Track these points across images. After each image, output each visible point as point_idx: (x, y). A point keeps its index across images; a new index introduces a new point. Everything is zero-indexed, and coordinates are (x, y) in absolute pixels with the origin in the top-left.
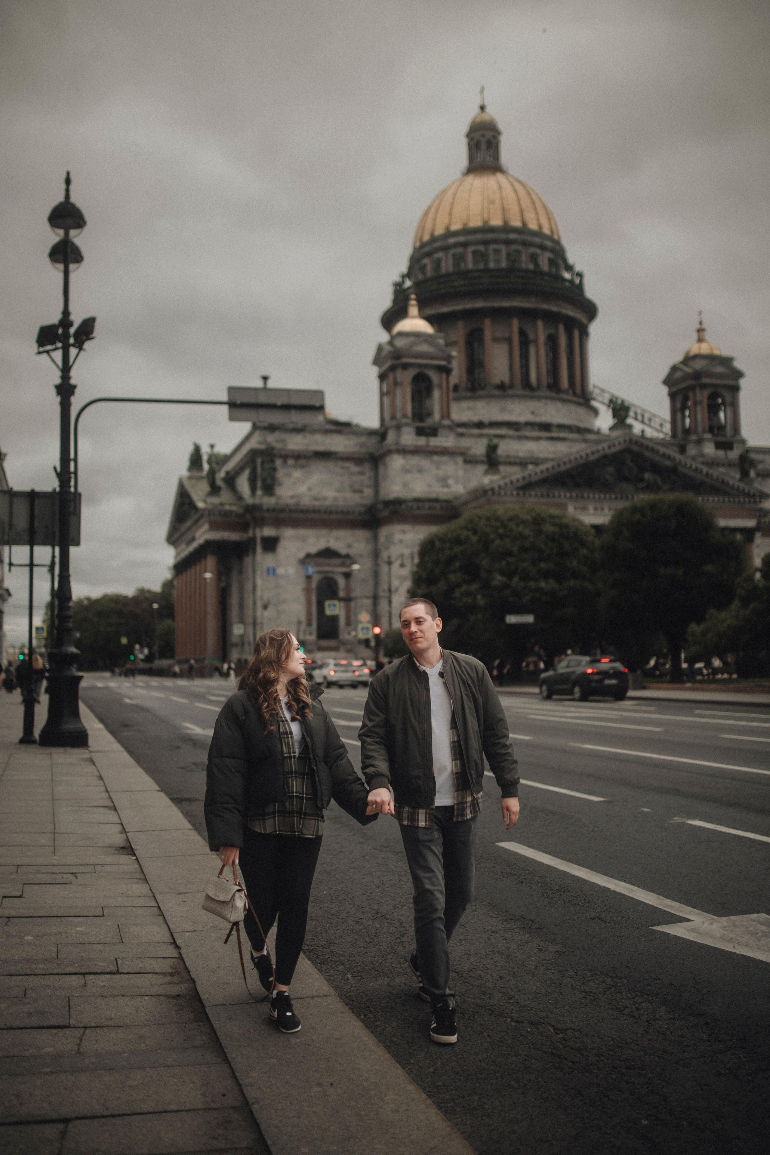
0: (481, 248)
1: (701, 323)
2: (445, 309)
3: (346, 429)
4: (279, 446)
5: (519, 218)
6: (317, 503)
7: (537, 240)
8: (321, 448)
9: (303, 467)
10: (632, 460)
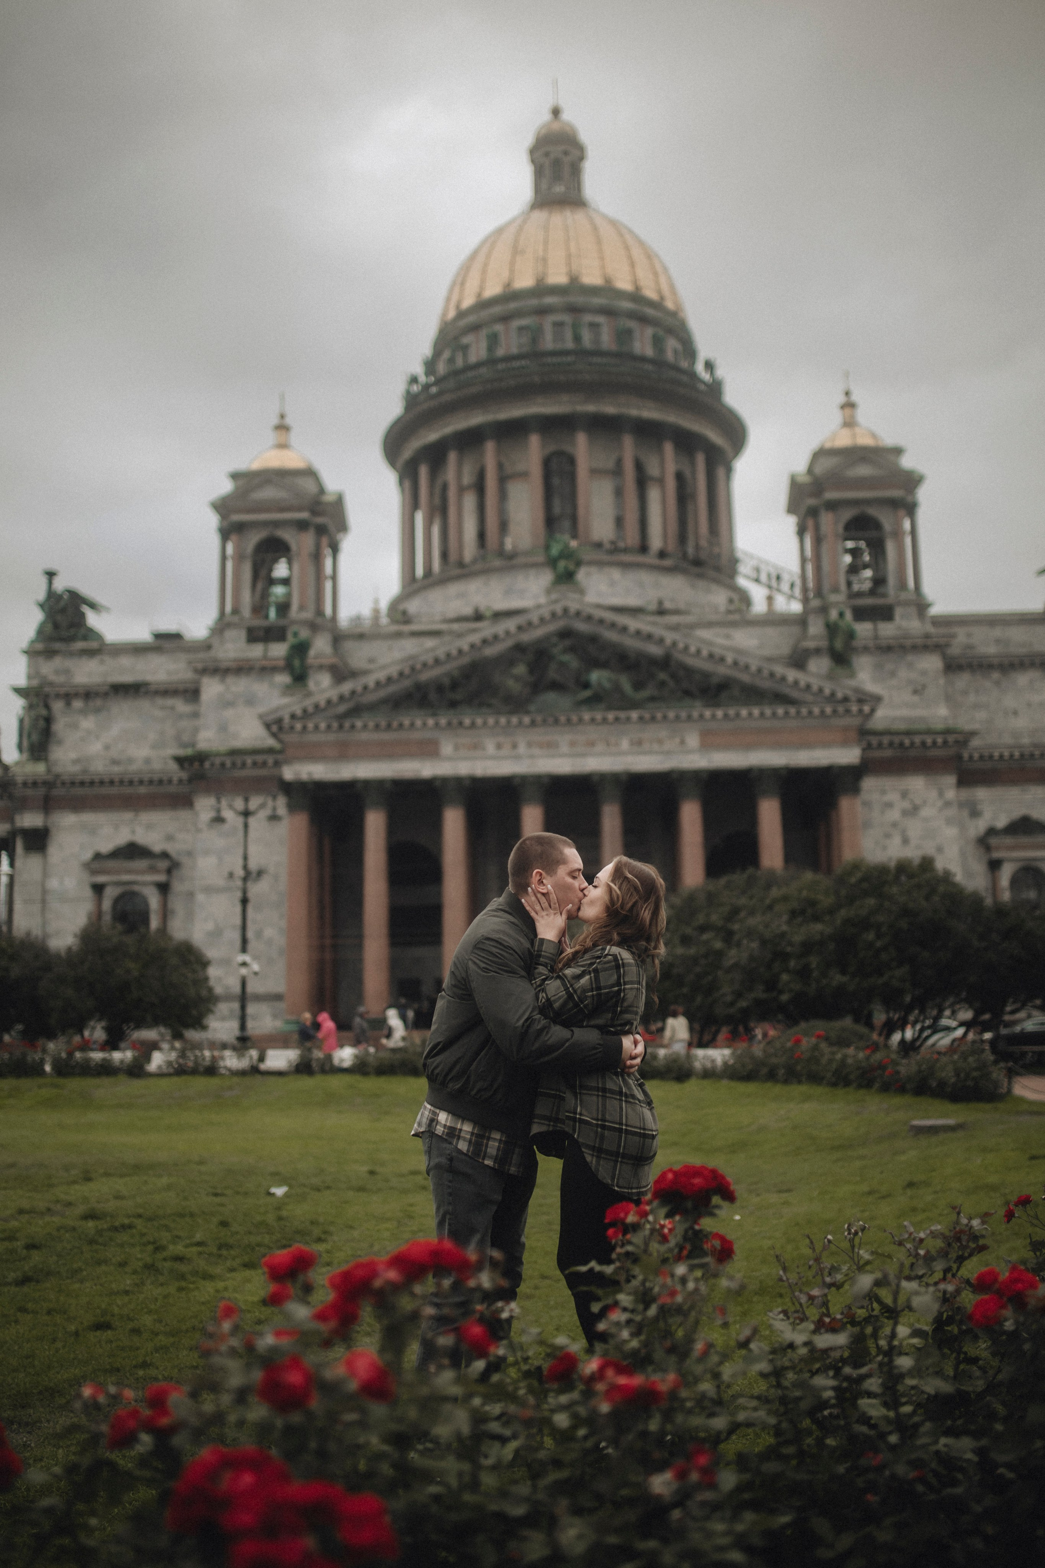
0: (499, 328)
1: (847, 394)
3: (167, 645)
4: (61, 679)
5: (564, 270)
6: (116, 769)
7: (597, 301)
8: (127, 678)
9: (98, 711)
10: (572, 649)
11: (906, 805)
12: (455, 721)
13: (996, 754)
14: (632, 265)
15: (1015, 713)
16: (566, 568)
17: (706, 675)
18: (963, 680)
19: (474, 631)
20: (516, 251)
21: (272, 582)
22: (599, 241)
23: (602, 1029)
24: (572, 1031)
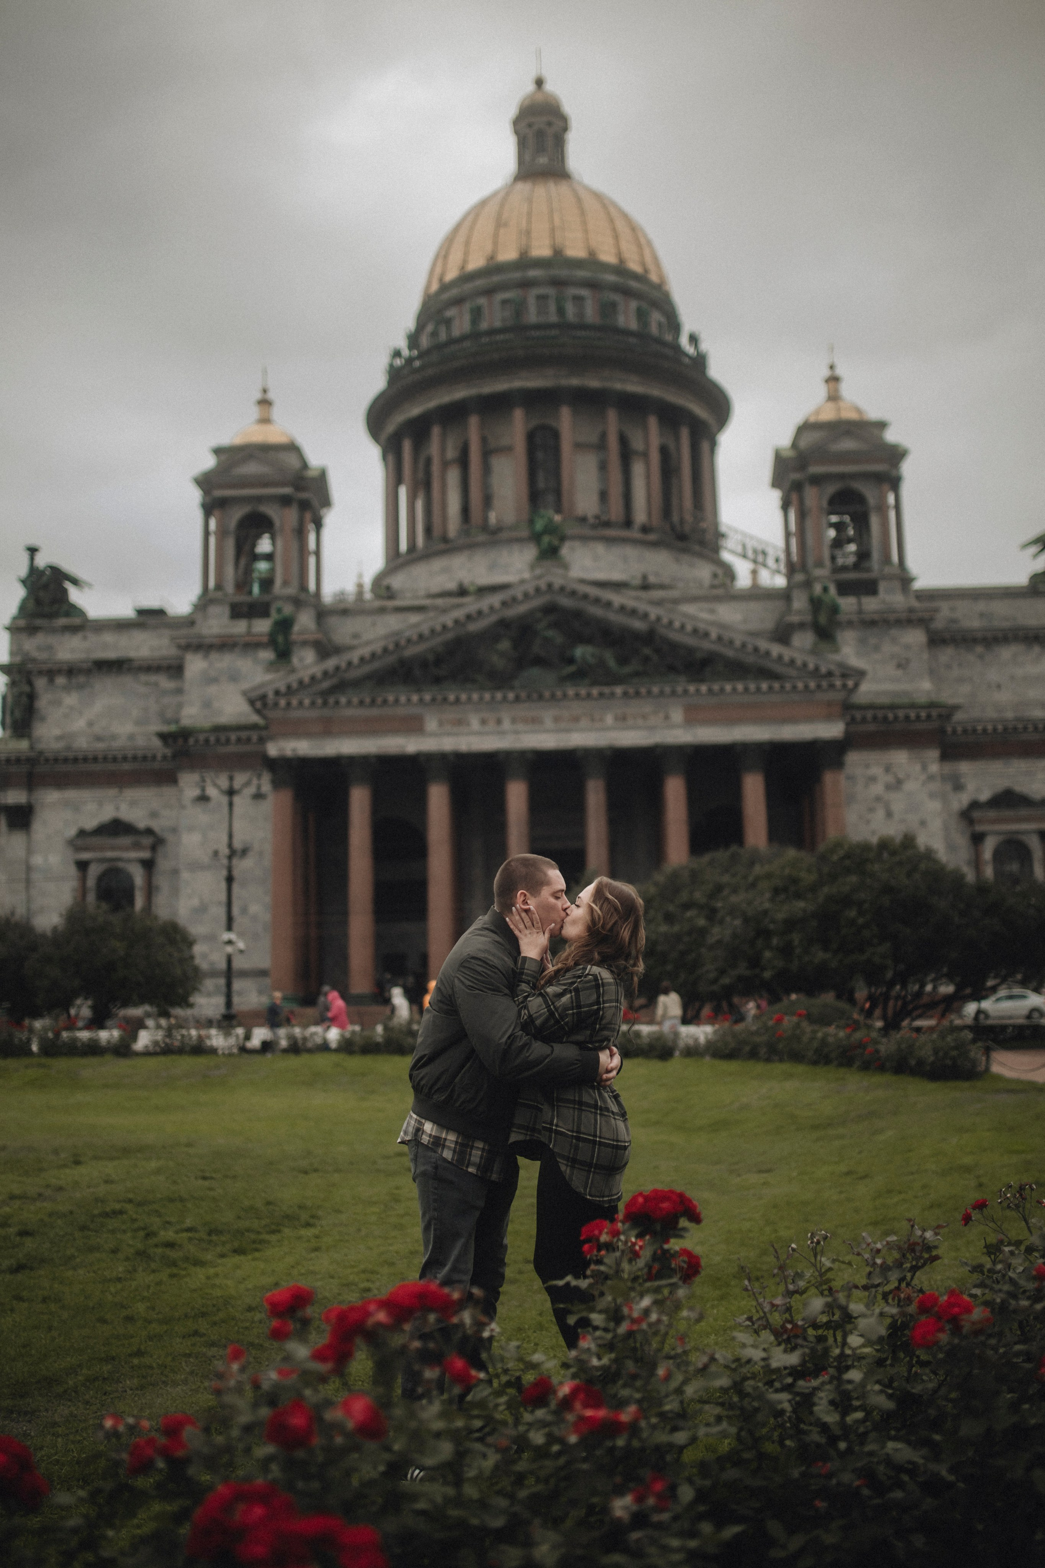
0: (482, 301)
2: (415, 411)
4: (44, 655)
5: (547, 242)
6: (101, 746)
7: (581, 274)
8: (111, 655)
9: (80, 687)
10: (555, 625)
11: (890, 779)
12: (439, 697)
13: (979, 728)
14: (616, 237)
15: (999, 686)
16: (550, 544)
17: (691, 650)
18: (946, 654)
19: (459, 606)
20: (500, 223)
21: (256, 557)
22: (583, 213)
23: (581, 1045)
24: (552, 1047)
